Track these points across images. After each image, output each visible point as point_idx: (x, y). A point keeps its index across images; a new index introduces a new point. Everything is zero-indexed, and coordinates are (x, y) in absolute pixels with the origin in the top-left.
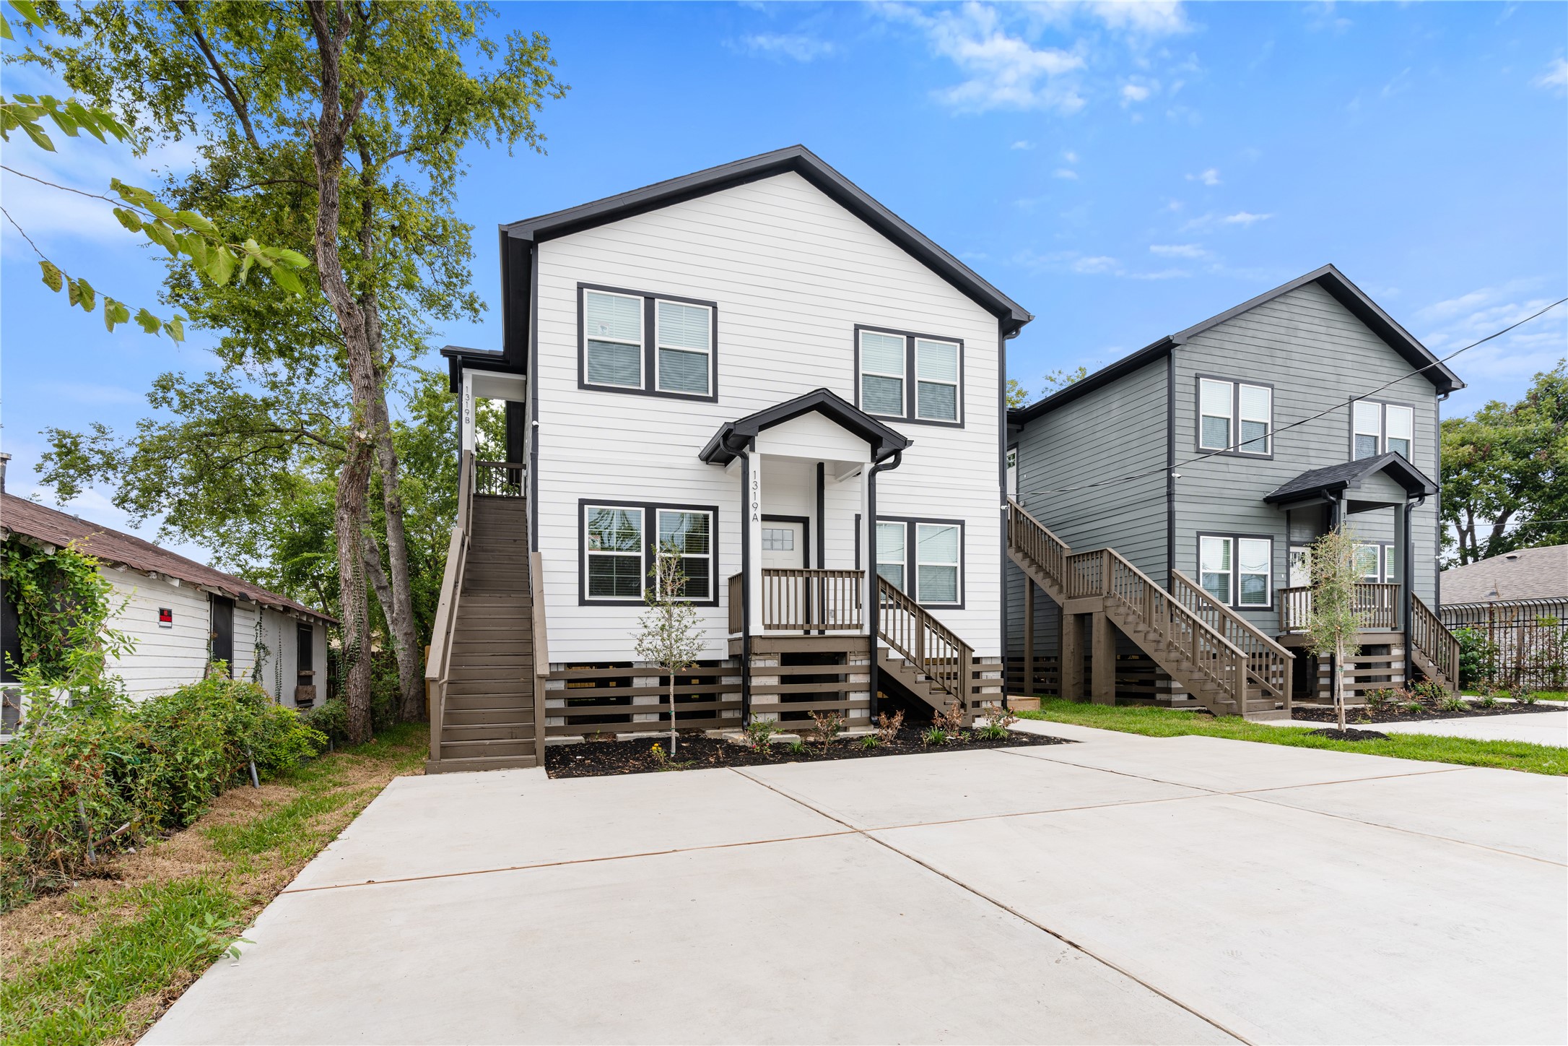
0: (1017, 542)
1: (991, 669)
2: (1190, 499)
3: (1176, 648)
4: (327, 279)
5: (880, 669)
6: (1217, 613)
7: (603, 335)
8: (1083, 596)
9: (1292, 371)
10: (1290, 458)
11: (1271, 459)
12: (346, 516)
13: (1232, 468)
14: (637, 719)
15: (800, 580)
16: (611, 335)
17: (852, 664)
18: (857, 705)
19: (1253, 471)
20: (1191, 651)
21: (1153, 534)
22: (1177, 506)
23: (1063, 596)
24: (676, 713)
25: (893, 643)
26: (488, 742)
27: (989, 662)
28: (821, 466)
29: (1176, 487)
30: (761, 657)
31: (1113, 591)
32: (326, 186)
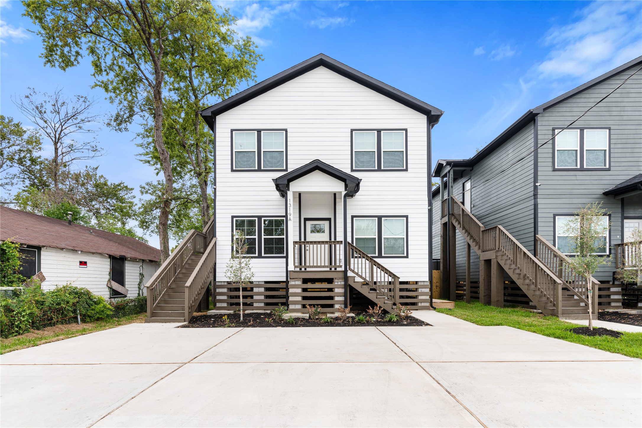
0: (463, 225)
1: (424, 287)
2: (548, 196)
3: (528, 277)
4: (156, 142)
5: (350, 286)
6: (558, 258)
7: (241, 149)
8: (488, 251)
9: (625, 118)
10: (624, 168)
11: (609, 170)
12: (161, 227)
13: (578, 178)
14: (255, 305)
15: (327, 246)
16: (244, 149)
17: (336, 283)
18: (338, 302)
19: (596, 178)
20: (535, 279)
21: (527, 217)
22: (539, 201)
23: (480, 251)
24: (243, 303)
25: (357, 274)
26: (170, 312)
27: (422, 284)
28: (335, 194)
29: (539, 191)
30: (293, 280)
31: (501, 248)
32: (157, 109)
